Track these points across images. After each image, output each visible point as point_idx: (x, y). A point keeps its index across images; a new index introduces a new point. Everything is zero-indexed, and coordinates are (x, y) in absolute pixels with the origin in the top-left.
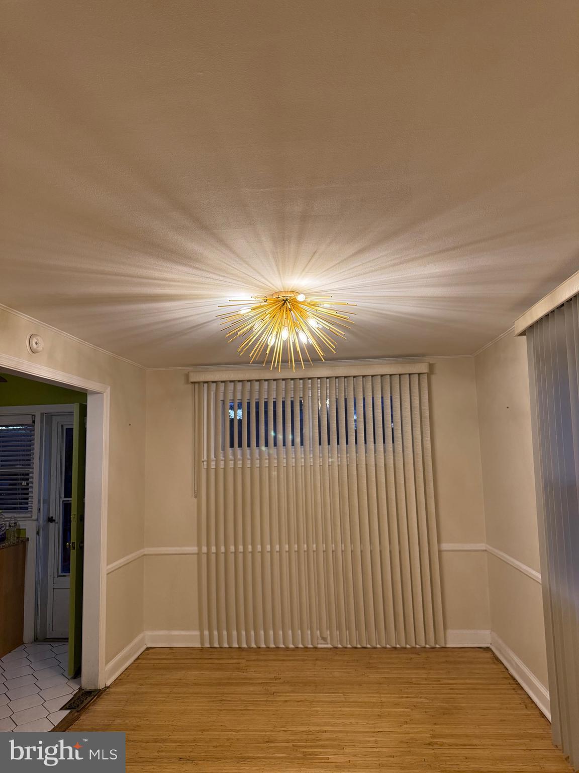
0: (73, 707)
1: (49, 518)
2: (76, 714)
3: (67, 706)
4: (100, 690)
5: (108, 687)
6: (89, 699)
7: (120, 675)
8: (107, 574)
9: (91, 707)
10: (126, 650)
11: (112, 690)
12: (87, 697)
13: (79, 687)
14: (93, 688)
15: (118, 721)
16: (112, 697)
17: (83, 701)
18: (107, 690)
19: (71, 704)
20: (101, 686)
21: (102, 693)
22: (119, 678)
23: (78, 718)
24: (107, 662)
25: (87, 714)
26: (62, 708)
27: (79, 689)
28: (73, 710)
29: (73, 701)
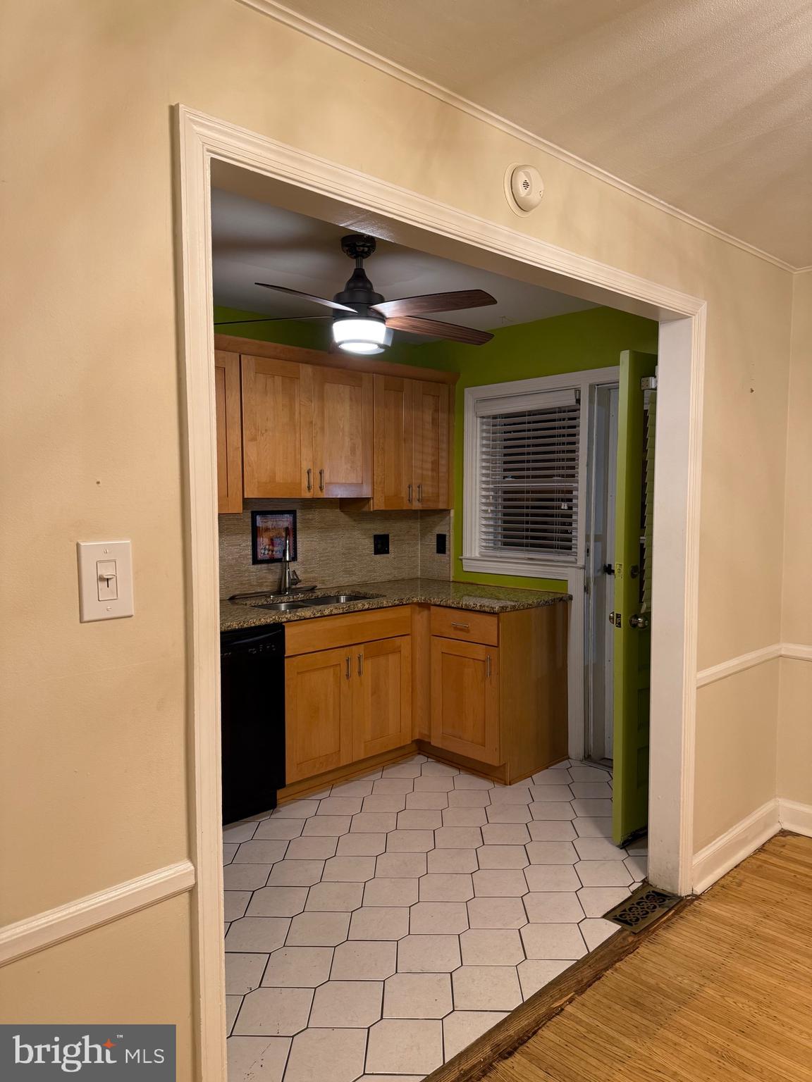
0: (628, 918)
1: (605, 566)
2: (630, 939)
3: (618, 913)
4: (681, 899)
5: (698, 897)
6: (659, 912)
7: (723, 877)
8: (698, 688)
9: (661, 932)
10: (738, 830)
11: (705, 906)
12: (655, 907)
13: (644, 877)
14: (668, 888)
15: (711, 992)
16: (704, 923)
17: (647, 913)
18: (696, 903)
19: (625, 910)
20: (683, 891)
21: (685, 906)
22: (722, 882)
23: (633, 948)
24: (697, 848)
25: (652, 947)
26: (608, 913)
27: (644, 881)
28: (627, 927)
29: (627, 906)
